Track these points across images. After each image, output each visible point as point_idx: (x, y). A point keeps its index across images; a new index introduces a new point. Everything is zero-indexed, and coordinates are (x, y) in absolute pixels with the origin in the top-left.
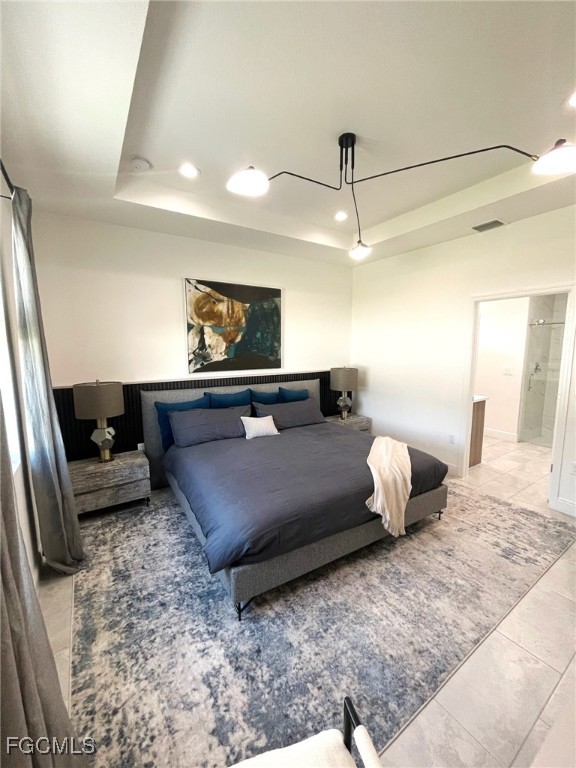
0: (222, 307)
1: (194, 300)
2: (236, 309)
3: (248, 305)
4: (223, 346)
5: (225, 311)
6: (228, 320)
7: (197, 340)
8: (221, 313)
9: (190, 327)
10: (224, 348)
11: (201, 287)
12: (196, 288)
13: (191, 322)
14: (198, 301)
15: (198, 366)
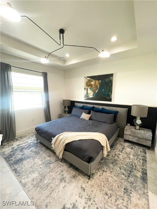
0: (93, 83)
1: (86, 82)
2: (96, 83)
3: (100, 81)
4: (92, 93)
5: (93, 84)
6: (94, 86)
7: (86, 92)
8: (92, 84)
9: (85, 89)
10: (92, 94)
11: (88, 78)
12: (87, 79)
13: (85, 87)
14: (87, 82)
15: (86, 98)
